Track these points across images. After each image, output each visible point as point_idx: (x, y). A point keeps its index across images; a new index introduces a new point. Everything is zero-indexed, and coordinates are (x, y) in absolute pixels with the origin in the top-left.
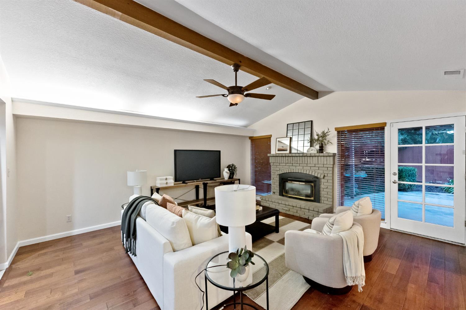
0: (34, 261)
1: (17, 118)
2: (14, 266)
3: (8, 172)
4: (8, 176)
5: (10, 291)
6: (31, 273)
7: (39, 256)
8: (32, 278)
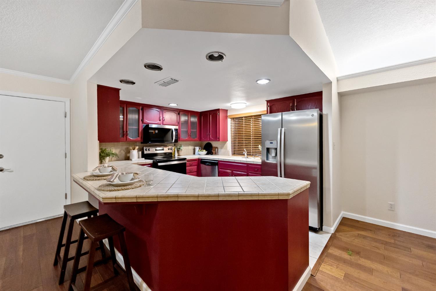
0: (354, 240)
1: (341, 95)
2: (338, 235)
3: (334, 145)
4: (334, 149)
5: (333, 261)
6: (351, 252)
7: (359, 236)
8: (351, 259)
